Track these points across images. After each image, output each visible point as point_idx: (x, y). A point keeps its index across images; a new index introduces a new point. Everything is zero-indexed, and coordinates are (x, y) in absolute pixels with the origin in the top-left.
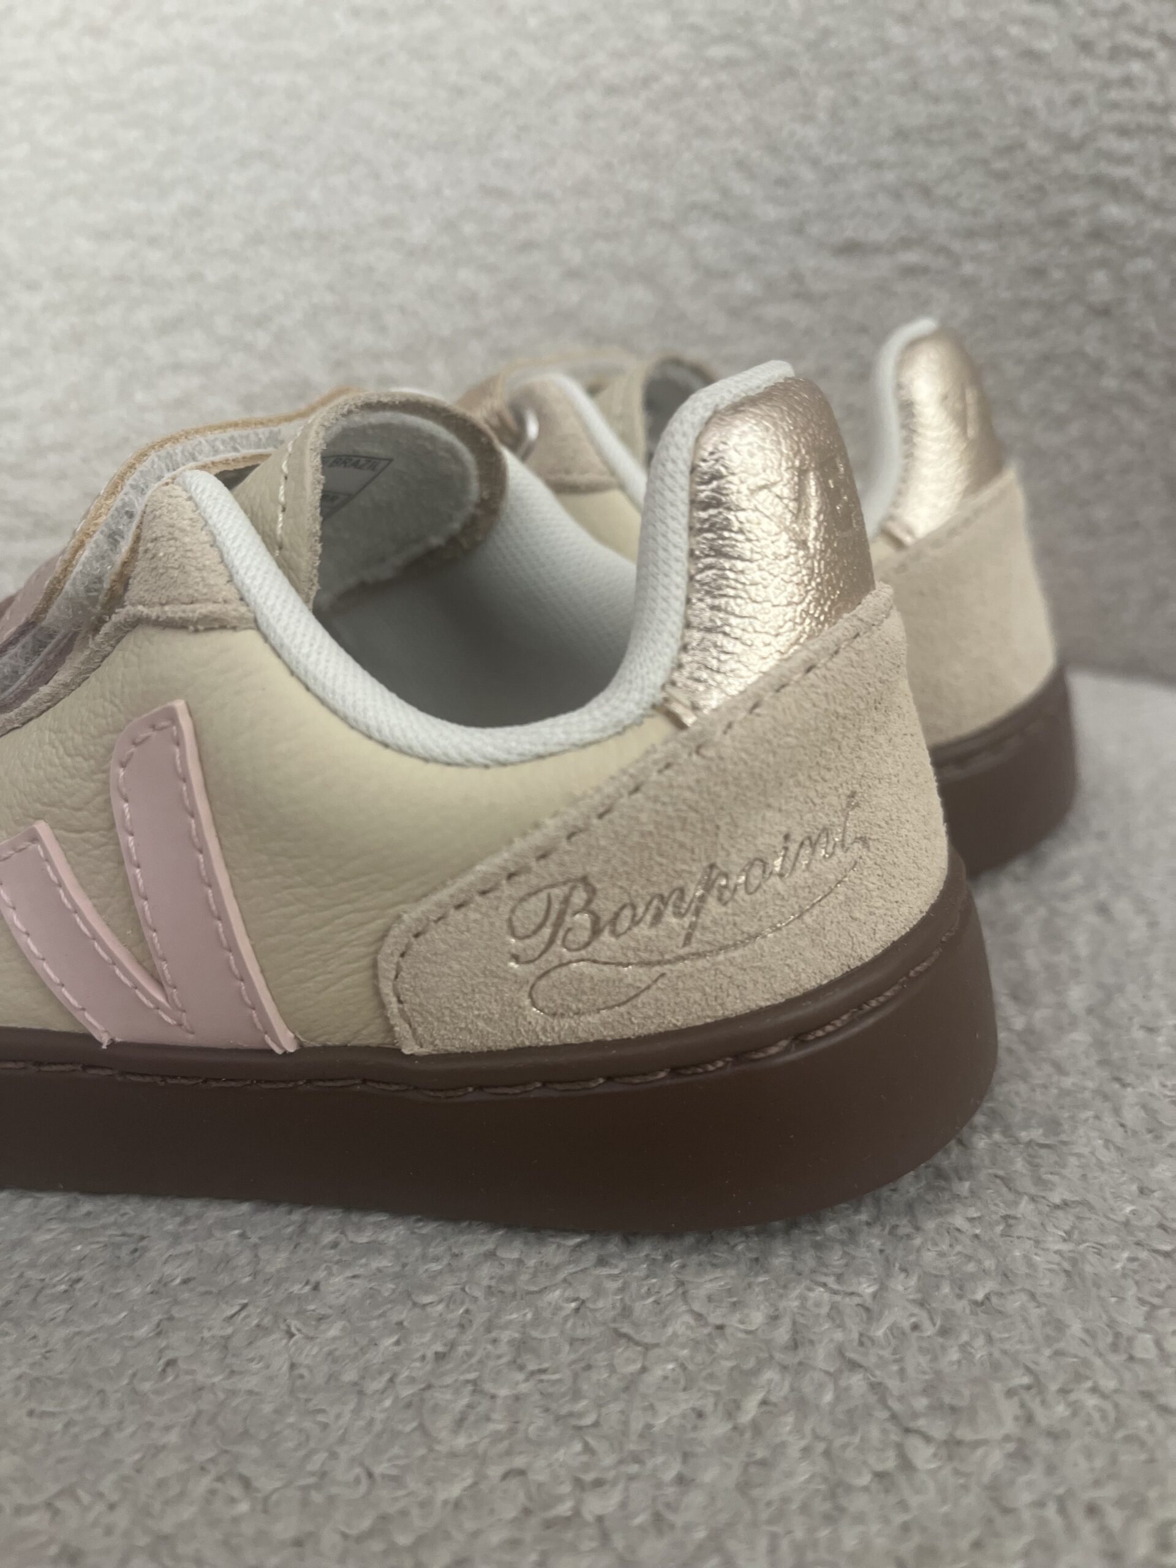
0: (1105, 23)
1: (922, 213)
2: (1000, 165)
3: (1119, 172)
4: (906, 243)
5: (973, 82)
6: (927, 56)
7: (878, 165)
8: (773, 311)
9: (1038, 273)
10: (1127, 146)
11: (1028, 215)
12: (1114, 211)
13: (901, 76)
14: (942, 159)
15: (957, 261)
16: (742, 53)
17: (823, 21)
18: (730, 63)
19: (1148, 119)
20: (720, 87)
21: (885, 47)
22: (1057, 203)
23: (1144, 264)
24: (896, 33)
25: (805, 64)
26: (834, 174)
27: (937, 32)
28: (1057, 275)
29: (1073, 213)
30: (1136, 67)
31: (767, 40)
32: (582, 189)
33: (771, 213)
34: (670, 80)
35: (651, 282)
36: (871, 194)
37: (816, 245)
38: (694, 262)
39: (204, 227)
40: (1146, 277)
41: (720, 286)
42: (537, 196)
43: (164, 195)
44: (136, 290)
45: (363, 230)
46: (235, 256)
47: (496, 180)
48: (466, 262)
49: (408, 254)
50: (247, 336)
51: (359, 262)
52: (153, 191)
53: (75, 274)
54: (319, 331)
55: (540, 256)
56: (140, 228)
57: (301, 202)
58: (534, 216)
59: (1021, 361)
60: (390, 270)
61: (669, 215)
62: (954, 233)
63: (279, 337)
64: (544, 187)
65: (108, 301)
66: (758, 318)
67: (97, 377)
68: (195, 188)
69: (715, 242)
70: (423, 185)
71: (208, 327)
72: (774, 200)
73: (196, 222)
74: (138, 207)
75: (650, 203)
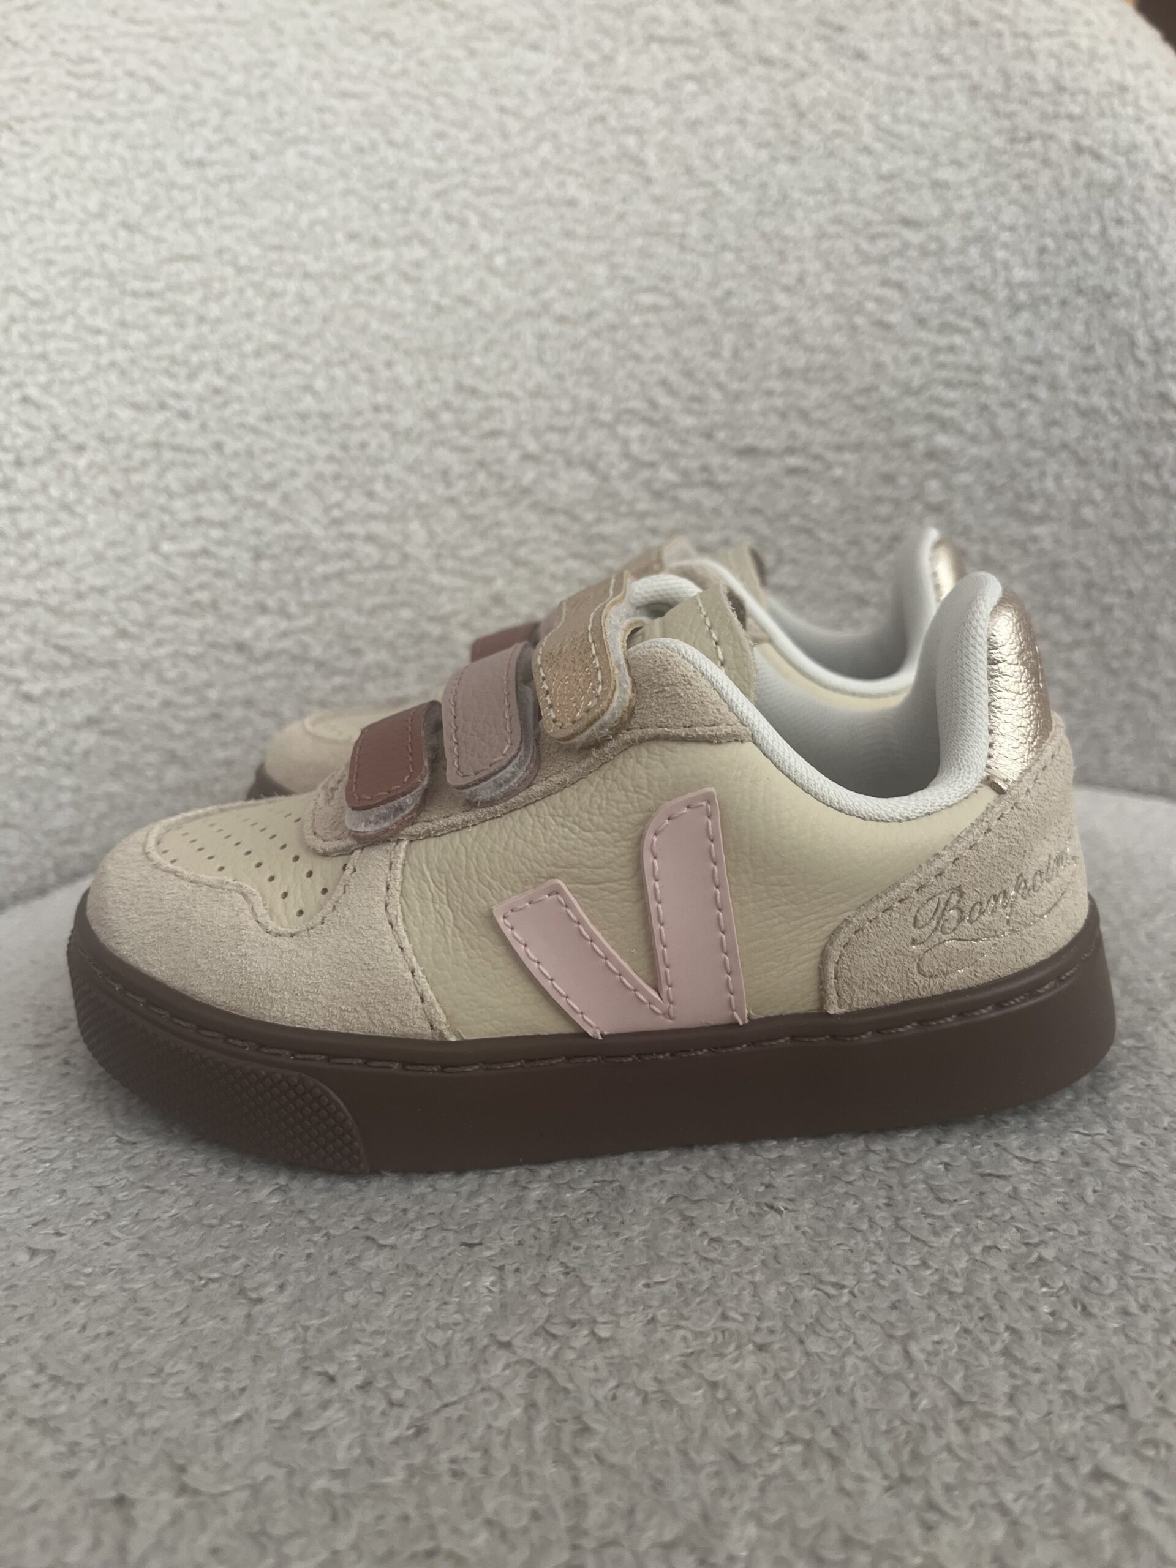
0: (935, 307)
1: (802, 430)
2: (860, 401)
3: (947, 413)
4: (790, 451)
5: (839, 340)
6: (805, 319)
7: (770, 393)
8: (686, 495)
9: (889, 479)
10: (952, 395)
11: (881, 438)
12: (943, 440)
13: (786, 331)
14: (816, 393)
15: (829, 466)
16: (665, 302)
17: (728, 284)
18: (655, 309)
19: (966, 376)
20: (647, 325)
21: (774, 309)
22: (901, 431)
23: (965, 478)
24: (781, 299)
25: (713, 315)
26: (737, 397)
27: (813, 303)
28: (903, 481)
29: (914, 439)
30: (958, 340)
31: (683, 294)
32: (537, 393)
33: (689, 421)
34: (609, 316)
35: (592, 468)
36: (764, 413)
37: (722, 447)
38: (627, 455)
39: (226, 404)
40: (967, 487)
41: (646, 474)
42: (502, 395)
43: (192, 376)
44: (168, 455)
45: (359, 413)
46: (254, 430)
47: (469, 381)
48: (442, 443)
49: (395, 435)
50: (259, 497)
51: (355, 438)
52: (182, 372)
53: (118, 439)
54: (318, 493)
55: (503, 442)
56: (171, 402)
57: (308, 389)
58: (500, 410)
59: (877, 539)
60: (381, 446)
61: (607, 417)
62: (827, 446)
63: (285, 498)
64: (508, 388)
65: (144, 464)
66: (675, 500)
67: (132, 530)
68: (219, 371)
69: (643, 439)
70: (409, 380)
71: (226, 488)
72: (689, 412)
73: (219, 400)
74: (170, 385)
75: (592, 407)
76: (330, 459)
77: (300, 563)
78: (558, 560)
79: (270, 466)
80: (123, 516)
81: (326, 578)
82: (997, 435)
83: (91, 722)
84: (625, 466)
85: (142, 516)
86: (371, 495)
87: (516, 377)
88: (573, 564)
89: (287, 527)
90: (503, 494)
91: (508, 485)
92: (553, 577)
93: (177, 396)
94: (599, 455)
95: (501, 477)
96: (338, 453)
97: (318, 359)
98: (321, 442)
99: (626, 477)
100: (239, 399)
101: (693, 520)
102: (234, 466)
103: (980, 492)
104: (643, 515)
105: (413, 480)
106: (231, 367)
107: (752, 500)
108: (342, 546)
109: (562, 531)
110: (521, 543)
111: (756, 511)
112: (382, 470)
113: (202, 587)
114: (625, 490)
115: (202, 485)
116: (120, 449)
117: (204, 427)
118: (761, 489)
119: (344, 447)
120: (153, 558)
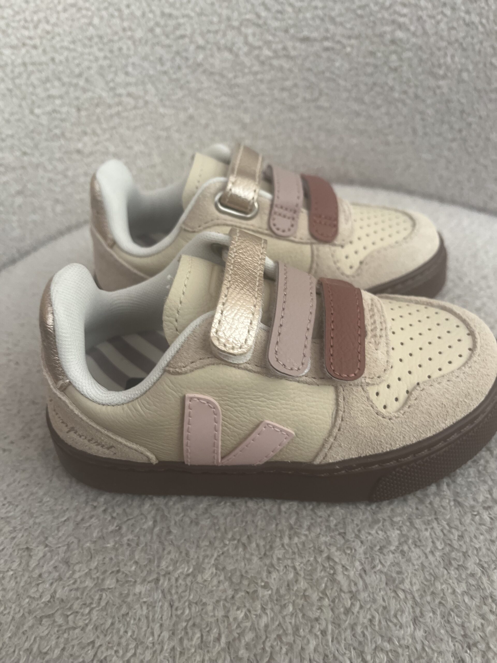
1: (331, 27)
2: (359, 12)
3: (401, 20)
4: (326, 39)
7: (316, 8)
8: (275, 62)
9: (372, 54)
10: (405, 11)
11: (369, 32)
12: (400, 34)
14: (338, 8)
15: (344, 47)
22: (379, 29)
23: (409, 54)
26: (300, 10)
28: (379, 55)
29: (385, 33)
32: (201, 14)
33: (276, 24)
35: (230, 50)
36: (313, 19)
37: (293, 38)
38: (246, 43)
39: (53, 38)
40: (410, 59)
41: (256, 52)
42: (184, 16)
43: (36, 27)
44: (30, 68)
45: (116, 33)
46: (67, 49)
47: (167, 10)
48: (158, 44)
49: (134, 43)
50: (75, 81)
51: (116, 46)
52: (31, 26)
53: (6, 65)
54: (102, 75)
55: (187, 40)
56: (28, 42)
57: (90, 24)
58: (184, 24)
59: (366, 84)
60: (129, 49)
61: (236, 24)
62: (343, 36)
63: (87, 80)
64: (186, 12)
65: (20, 74)
66: (271, 65)
67: (20, 106)
68: (48, 22)
69: (254, 35)
70: (138, 13)
71: (59, 79)
72: (276, 19)
73: (49, 37)
74: (26, 33)
75: (229, 19)
76: (105, 58)
77: (98, 110)
78: (217, 97)
79: (78, 65)
80: (15, 100)
81: (112, 116)
82: (425, 33)
83: (19, 193)
84: (245, 49)
85: (24, 98)
86: (127, 74)
87: (190, 6)
88: (224, 99)
89: (89, 94)
90: (188, 67)
91: (191, 62)
92: (215, 105)
93: (30, 38)
94: (233, 44)
95: (187, 59)
96: (109, 55)
97: (93, 8)
98: (101, 50)
99: (247, 54)
100: (59, 35)
101: (280, 75)
102: (61, 68)
103: (415, 61)
104: (256, 73)
105: (146, 64)
106: (53, 20)
107: (308, 64)
108: (117, 100)
109: (218, 83)
110: (199, 90)
111: (309, 70)
112: (131, 60)
113: (56, 127)
114: (247, 61)
115: (47, 80)
116: (9, 69)
117: (44, 51)
118: (311, 58)
119: (111, 51)
120: (32, 117)
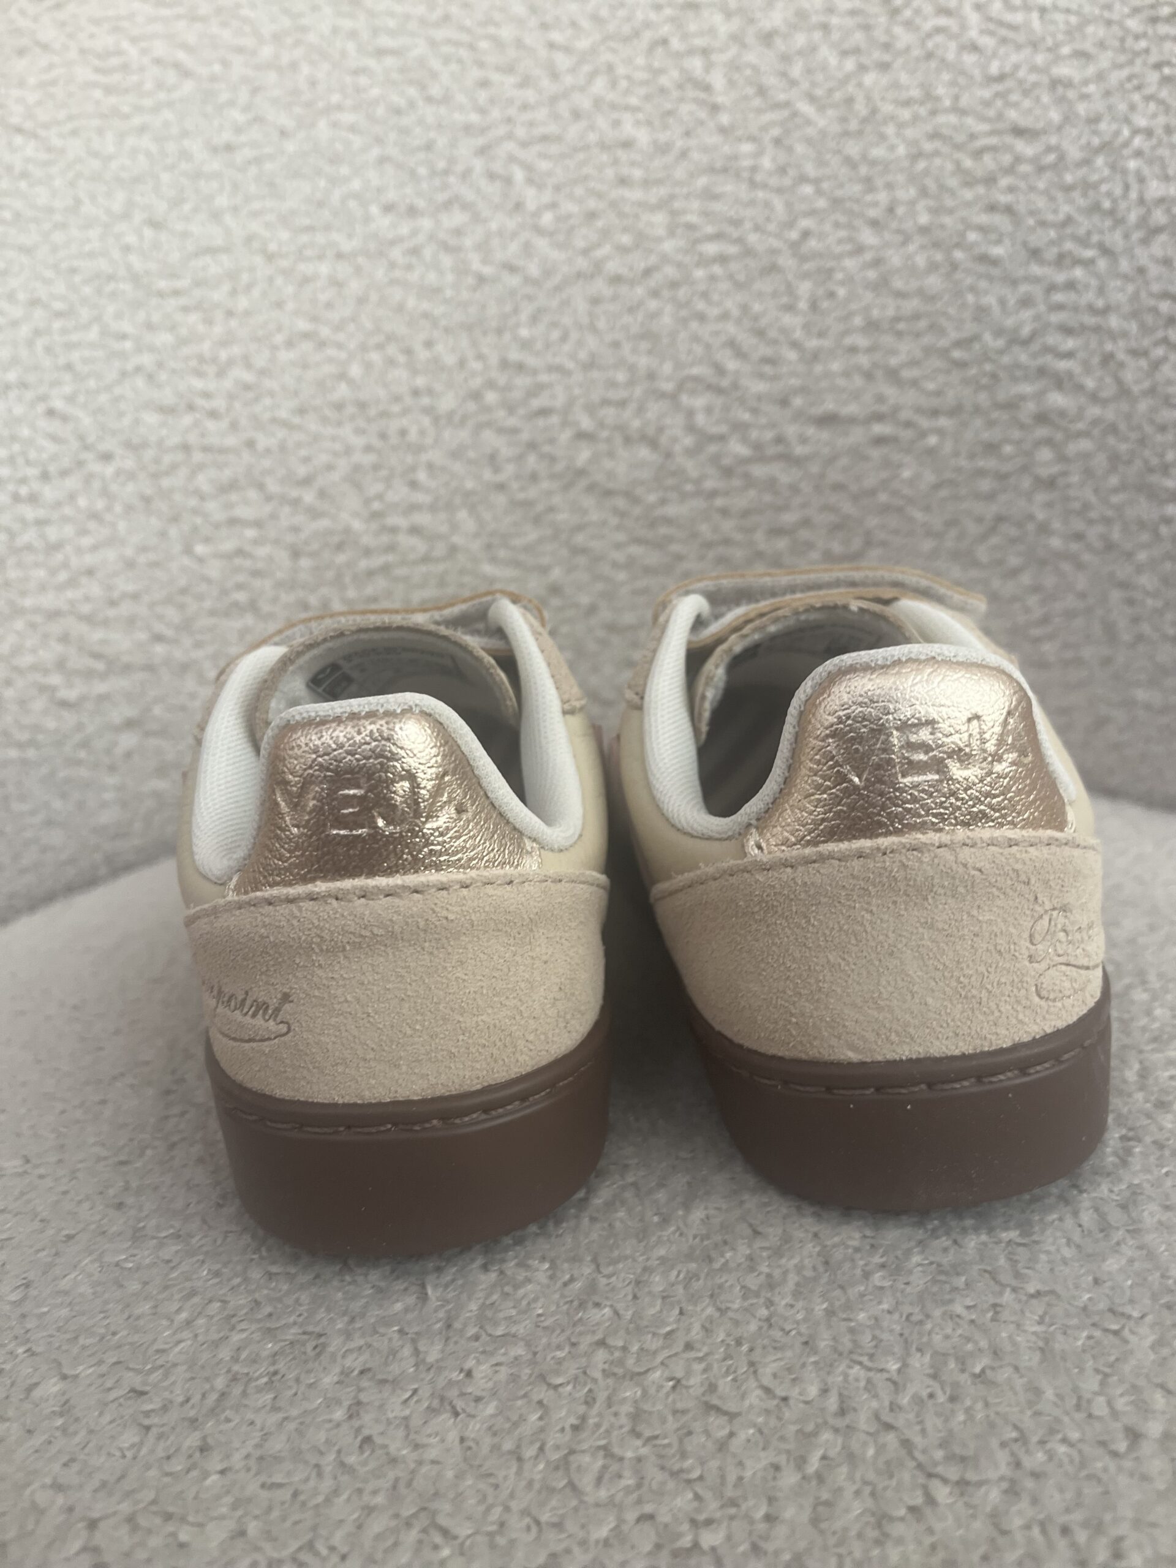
0: (1052, 234)
1: (890, 392)
2: (957, 354)
3: (1063, 365)
4: (879, 417)
5: (934, 282)
6: (895, 259)
7: (853, 350)
8: (759, 471)
9: (991, 448)
10: (1070, 344)
11: (983, 398)
12: (1057, 399)
13: (872, 274)
14: (906, 349)
15: (923, 434)
16: (733, 250)
17: (805, 223)
18: (722, 259)
19: (1090, 320)
20: (713, 278)
21: (859, 250)
22: (1007, 391)
23: (1085, 445)
24: (868, 237)
25: (787, 261)
26: (815, 356)
27: (907, 240)
28: (1009, 449)
29: (1023, 398)
30: (1078, 273)
31: (753, 238)
32: (590, 365)
33: (759, 387)
34: (670, 271)
35: (653, 444)
36: (846, 374)
37: (799, 416)
38: (691, 428)
39: (257, 399)
40: (1086, 456)
41: (713, 448)
42: (551, 369)
43: (221, 374)
44: (198, 457)
45: (397, 399)
46: (285, 424)
47: (514, 355)
48: (488, 424)
49: (436, 420)
50: (294, 493)
51: (394, 426)
52: (211, 370)
53: (144, 445)
54: (358, 486)
55: (555, 420)
56: (200, 402)
57: (342, 376)
58: (550, 385)
59: (979, 520)
60: (422, 433)
61: (668, 387)
62: (919, 410)
63: (322, 494)
64: (558, 360)
65: (174, 467)
66: (747, 476)
67: (163, 534)
68: (249, 366)
69: (709, 410)
70: (450, 360)
71: (261, 487)
72: (761, 376)
73: (250, 395)
74: (198, 384)
75: (651, 376)
76: (368, 449)
77: (341, 558)
78: (618, 546)
79: (306, 460)
80: (154, 521)
81: (371, 573)
82: (1124, 392)
83: (130, 724)
84: (688, 441)
85: (175, 519)
86: (413, 485)
87: (567, 348)
88: (636, 550)
89: (324, 523)
90: (553, 477)
91: (559, 467)
92: (615, 565)
93: (207, 395)
94: (661, 430)
95: (553, 459)
96: (376, 442)
97: (352, 346)
98: (360, 432)
99: (691, 453)
100: (271, 394)
101: (768, 498)
102: (267, 463)
103: (1100, 461)
104: (713, 494)
105: (458, 467)
106: (260, 361)
107: (834, 475)
108: (385, 539)
109: (623, 514)
110: (580, 528)
111: (838, 487)
112: (424, 457)
113: (240, 587)
114: (691, 467)
115: (232, 486)
116: (149, 454)
117: (234, 426)
118: (844, 461)
119: (383, 436)
120: (186, 561)
